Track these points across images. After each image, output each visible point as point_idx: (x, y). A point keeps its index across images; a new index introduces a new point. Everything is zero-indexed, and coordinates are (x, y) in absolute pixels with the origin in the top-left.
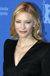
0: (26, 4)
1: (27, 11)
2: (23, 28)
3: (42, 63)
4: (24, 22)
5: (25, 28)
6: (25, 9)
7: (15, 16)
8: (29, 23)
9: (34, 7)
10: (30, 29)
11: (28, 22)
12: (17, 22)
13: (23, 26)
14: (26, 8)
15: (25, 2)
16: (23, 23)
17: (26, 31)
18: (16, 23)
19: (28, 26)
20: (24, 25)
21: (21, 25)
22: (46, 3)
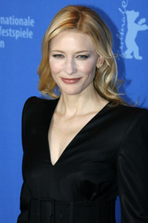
0: (76, 9)
1: (80, 29)
2: (70, 71)
3: (120, 158)
4: (73, 57)
5: (75, 70)
6: (75, 23)
7: (50, 41)
8: (86, 57)
9: (99, 18)
10: (89, 73)
11: (82, 56)
12: (55, 56)
13: (69, 65)
14: (77, 20)
15: (75, 6)
16: (70, 58)
17: (79, 79)
18: (52, 59)
19: (83, 66)
20: (73, 63)
21: (66, 63)
22: (129, 8)
